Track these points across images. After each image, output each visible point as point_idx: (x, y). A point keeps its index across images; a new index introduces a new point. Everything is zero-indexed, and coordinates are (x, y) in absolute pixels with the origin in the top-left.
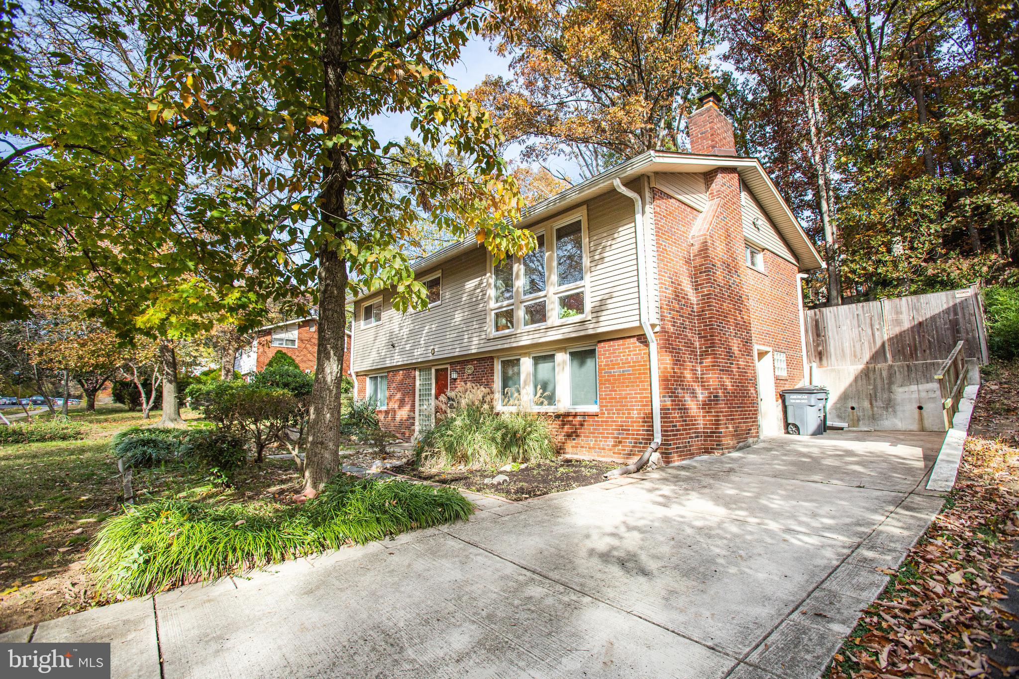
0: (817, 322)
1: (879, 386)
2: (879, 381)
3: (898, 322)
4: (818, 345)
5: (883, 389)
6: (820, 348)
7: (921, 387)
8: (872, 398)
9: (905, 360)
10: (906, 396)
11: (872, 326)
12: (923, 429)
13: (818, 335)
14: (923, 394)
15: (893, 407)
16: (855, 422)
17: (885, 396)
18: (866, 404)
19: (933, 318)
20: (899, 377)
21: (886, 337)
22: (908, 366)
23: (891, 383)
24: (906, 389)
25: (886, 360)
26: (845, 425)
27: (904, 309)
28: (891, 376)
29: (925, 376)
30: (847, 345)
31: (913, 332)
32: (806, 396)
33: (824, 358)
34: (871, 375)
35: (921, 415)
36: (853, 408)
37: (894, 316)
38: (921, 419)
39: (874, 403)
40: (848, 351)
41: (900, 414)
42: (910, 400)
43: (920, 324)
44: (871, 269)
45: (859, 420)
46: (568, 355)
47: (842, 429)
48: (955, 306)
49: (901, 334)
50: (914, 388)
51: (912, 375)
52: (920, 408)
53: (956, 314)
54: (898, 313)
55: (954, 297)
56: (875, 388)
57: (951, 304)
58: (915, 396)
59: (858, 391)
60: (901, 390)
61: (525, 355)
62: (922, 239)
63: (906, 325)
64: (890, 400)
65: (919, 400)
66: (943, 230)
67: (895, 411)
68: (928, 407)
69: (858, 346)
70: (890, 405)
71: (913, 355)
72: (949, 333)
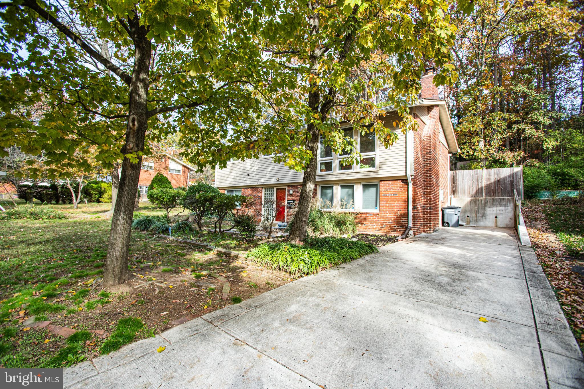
0: (454, 176)
1: (480, 207)
2: (480, 205)
3: (489, 179)
4: (453, 187)
5: (482, 209)
6: (454, 189)
7: (497, 208)
8: (477, 212)
9: (490, 196)
10: (491, 212)
11: (478, 180)
12: (496, 226)
13: (454, 183)
14: (498, 212)
15: (485, 216)
16: (468, 222)
17: (482, 212)
18: (474, 215)
19: (504, 179)
20: (489, 204)
21: (483, 186)
22: (493, 199)
23: (485, 206)
24: (491, 209)
25: (482, 196)
26: (464, 224)
27: (492, 174)
28: (486, 203)
29: (499, 204)
30: (466, 188)
31: (495, 184)
32: (454, 210)
33: (455, 194)
34: (477, 202)
35: (496, 220)
36: (468, 216)
37: (488, 177)
38: (496, 222)
39: (478, 215)
40: (466, 191)
41: (488, 219)
42: (492, 214)
43: (498, 181)
44: (471, 153)
45: (470, 222)
46: (362, 186)
47: (463, 225)
48: (513, 174)
49: (490, 184)
50: (494, 208)
51: (494, 203)
52: (496, 217)
53: (513, 178)
54: (490, 175)
55: (513, 170)
56: (478, 208)
57: (512, 173)
58: (495, 212)
59: (471, 209)
60: (489, 209)
61: (336, 184)
62: (495, 141)
63: (492, 181)
64: (484, 214)
65: (496, 214)
66: (504, 138)
67: (486, 218)
68: (499, 217)
69: (471, 189)
70: (484, 215)
71: (494, 195)
72: (509, 186)
